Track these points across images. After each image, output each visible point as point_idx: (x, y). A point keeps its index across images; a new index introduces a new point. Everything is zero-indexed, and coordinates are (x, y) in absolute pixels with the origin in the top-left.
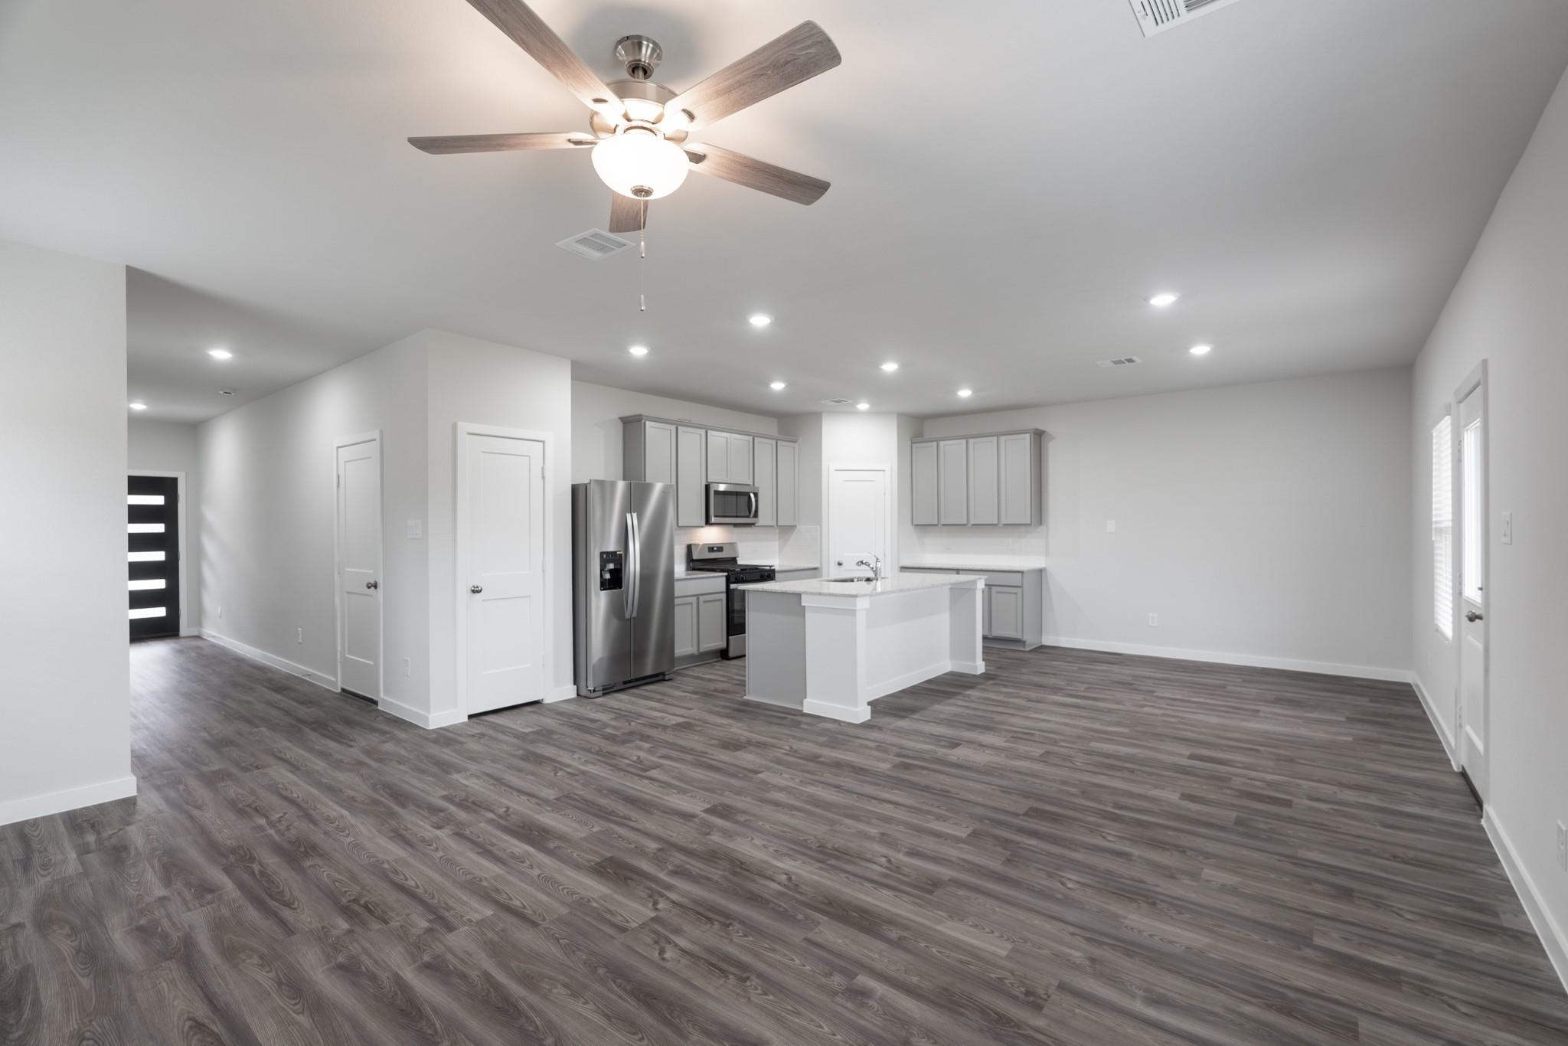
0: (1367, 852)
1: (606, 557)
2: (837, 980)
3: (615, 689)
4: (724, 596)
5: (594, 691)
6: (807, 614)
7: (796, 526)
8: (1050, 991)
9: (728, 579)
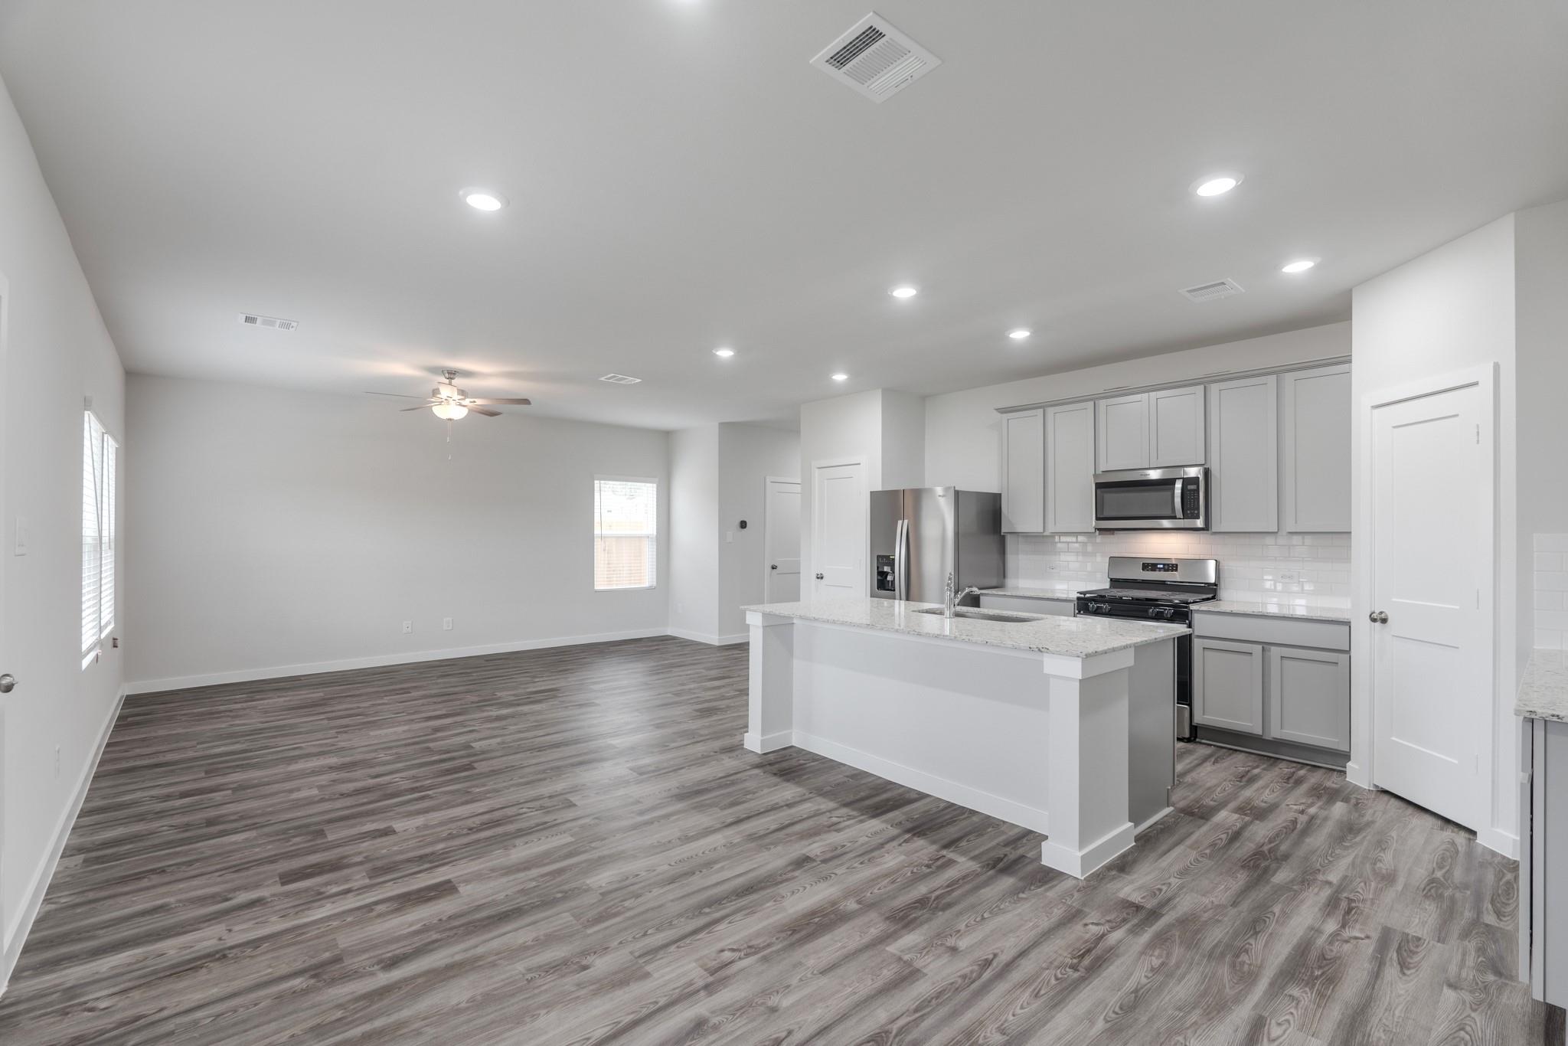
0: (190, 863)
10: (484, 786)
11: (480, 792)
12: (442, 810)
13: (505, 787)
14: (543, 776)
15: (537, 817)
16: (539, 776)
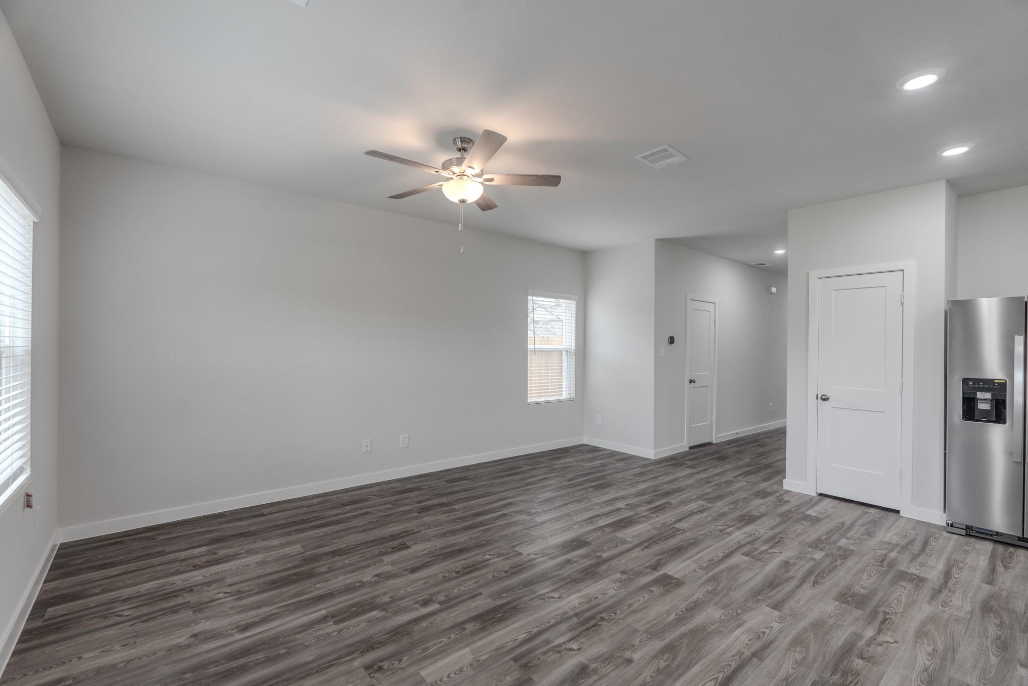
1: (971, 384)
2: (441, 598)
8: (374, 681)
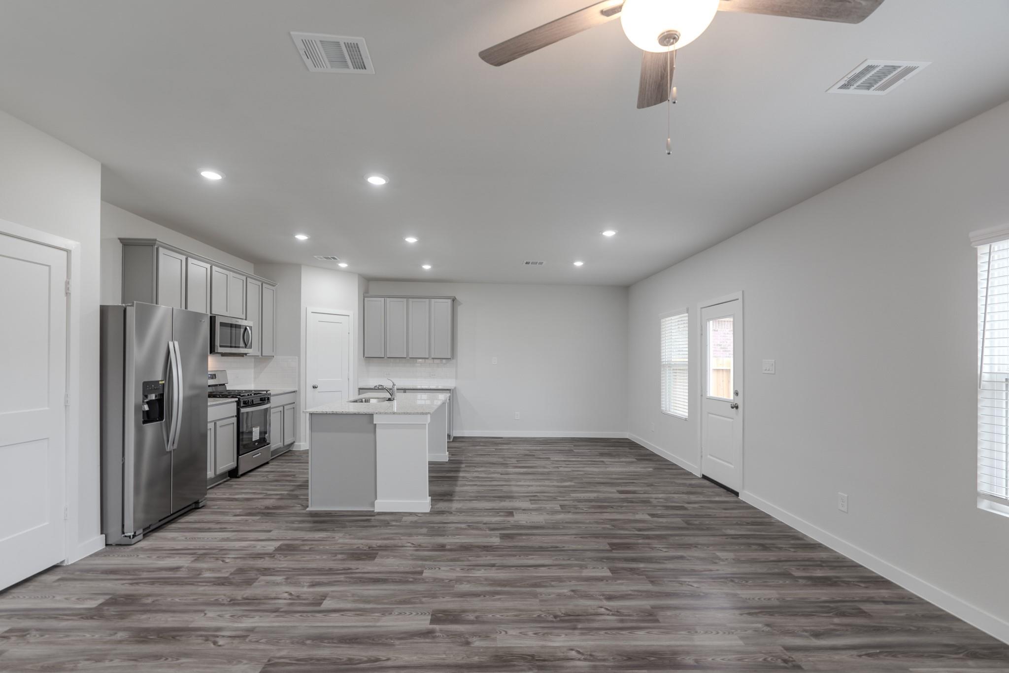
1: (148, 387)
3: (152, 528)
4: (235, 420)
5: (134, 536)
6: (378, 430)
7: (274, 356)
9: (238, 403)
10: (603, 528)
11: (607, 524)
12: (627, 519)
13: (591, 524)
14: (566, 525)
15: (580, 505)
16: (569, 525)
